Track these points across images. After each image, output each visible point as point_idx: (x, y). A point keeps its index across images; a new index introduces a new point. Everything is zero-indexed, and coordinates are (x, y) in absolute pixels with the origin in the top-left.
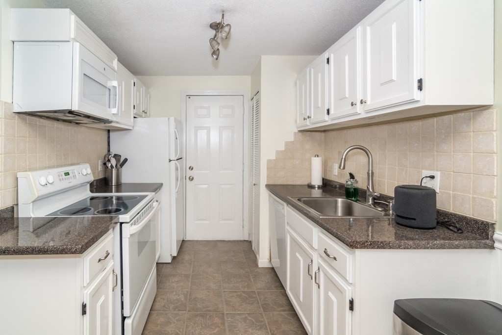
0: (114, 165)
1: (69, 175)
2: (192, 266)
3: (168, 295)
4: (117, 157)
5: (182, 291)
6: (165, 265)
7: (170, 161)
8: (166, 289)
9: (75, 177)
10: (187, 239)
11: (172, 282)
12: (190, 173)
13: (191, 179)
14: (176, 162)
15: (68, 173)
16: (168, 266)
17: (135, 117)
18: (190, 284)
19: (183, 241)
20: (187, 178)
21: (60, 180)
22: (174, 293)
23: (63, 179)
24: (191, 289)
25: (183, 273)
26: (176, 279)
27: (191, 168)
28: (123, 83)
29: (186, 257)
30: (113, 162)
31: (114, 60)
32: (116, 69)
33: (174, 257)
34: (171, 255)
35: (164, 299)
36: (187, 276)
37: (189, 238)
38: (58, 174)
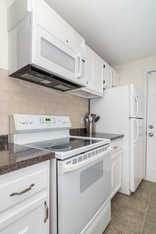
0: (91, 120)
1: (50, 120)
2: (148, 206)
3: (121, 226)
4: (93, 115)
5: (134, 229)
6: (124, 196)
7: (130, 118)
8: (120, 219)
9: (55, 123)
10: (147, 180)
11: (127, 214)
12: (149, 131)
13: (151, 135)
14: (135, 119)
15: (50, 119)
16: (127, 198)
17: (104, 89)
18: (143, 224)
19: (143, 180)
20: (148, 134)
21: (41, 122)
22: (127, 228)
23: (43, 122)
24: (143, 231)
25: (139, 209)
26: (131, 213)
27: (151, 127)
28: (93, 62)
29: (144, 195)
30: (91, 119)
31: (82, 41)
32: (83, 48)
33: (132, 192)
34: (130, 190)
35: (116, 230)
36: (142, 214)
37: (148, 179)
38: (40, 118)
